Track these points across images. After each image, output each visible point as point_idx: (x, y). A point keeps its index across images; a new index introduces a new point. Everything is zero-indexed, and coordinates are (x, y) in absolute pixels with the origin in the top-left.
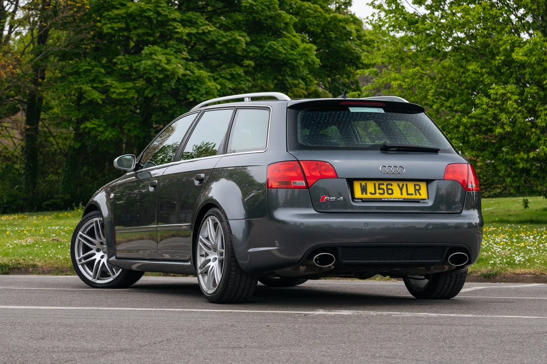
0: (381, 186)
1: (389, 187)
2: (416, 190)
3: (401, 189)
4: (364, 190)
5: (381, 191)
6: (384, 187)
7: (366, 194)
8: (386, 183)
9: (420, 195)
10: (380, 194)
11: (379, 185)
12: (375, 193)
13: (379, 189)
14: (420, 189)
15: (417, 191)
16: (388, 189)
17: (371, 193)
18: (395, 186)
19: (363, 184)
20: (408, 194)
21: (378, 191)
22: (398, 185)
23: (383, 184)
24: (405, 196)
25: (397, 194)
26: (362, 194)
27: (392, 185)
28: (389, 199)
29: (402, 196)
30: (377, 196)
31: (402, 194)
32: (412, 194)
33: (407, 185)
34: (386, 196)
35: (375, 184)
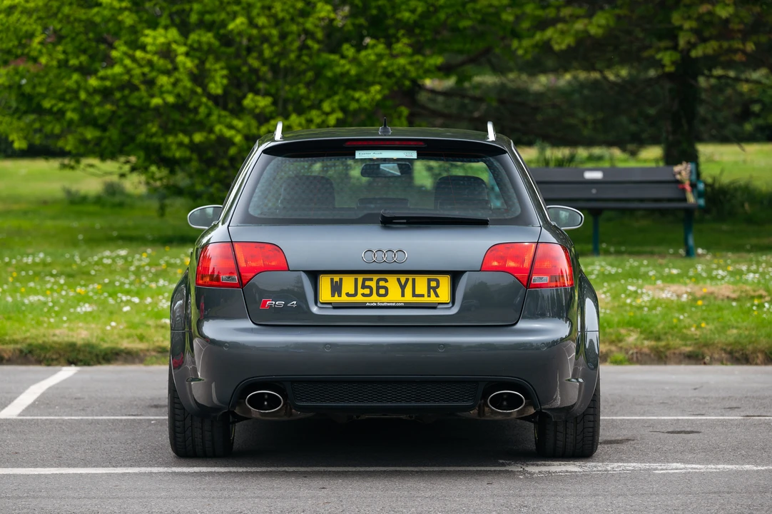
0: (367, 283)
1: (382, 283)
2: (429, 288)
3: (403, 288)
4: (336, 288)
5: (367, 291)
6: (373, 284)
7: (340, 295)
8: (375, 277)
9: (437, 295)
10: (364, 295)
11: (364, 280)
12: (355, 294)
13: (364, 287)
14: (438, 286)
15: (432, 289)
16: (378, 288)
17: (348, 295)
18: (392, 283)
19: (336, 278)
20: (414, 295)
21: (360, 291)
22: (399, 280)
23: (371, 280)
24: (409, 298)
25: (394, 295)
26: (333, 295)
27: (386, 281)
28: (379, 304)
29: (403, 298)
30: (359, 299)
31: (403, 295)
32: (423, 296)
33: (414, 280)
34: (374, 298)
35: (356, 280)
